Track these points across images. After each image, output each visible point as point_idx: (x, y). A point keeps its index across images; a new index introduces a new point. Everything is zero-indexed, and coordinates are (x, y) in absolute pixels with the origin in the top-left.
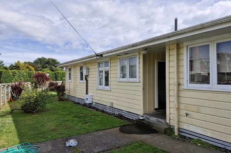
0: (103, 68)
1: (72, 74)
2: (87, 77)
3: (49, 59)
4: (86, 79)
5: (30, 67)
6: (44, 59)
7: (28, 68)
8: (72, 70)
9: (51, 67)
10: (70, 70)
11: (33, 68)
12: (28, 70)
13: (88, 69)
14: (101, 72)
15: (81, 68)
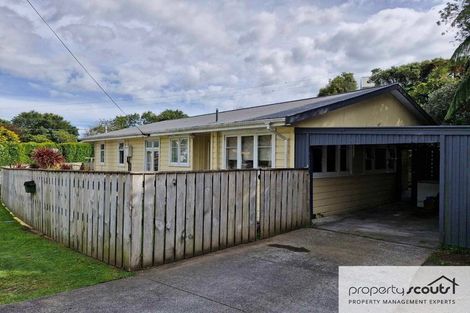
0: (152, 149)
1: (106, 154)
2: (129, 158)
3: (46, 116)
4: (128, 162)
5: (9, 132)
6: (35, 115)
7: (4, 134)
8: (107, 147)
9: (50, 132)
10: (103, 147)
11: (16, 136)
12: (5, 138)
13: (131, 148)
14: (149, 153)
15: (122, 145)
